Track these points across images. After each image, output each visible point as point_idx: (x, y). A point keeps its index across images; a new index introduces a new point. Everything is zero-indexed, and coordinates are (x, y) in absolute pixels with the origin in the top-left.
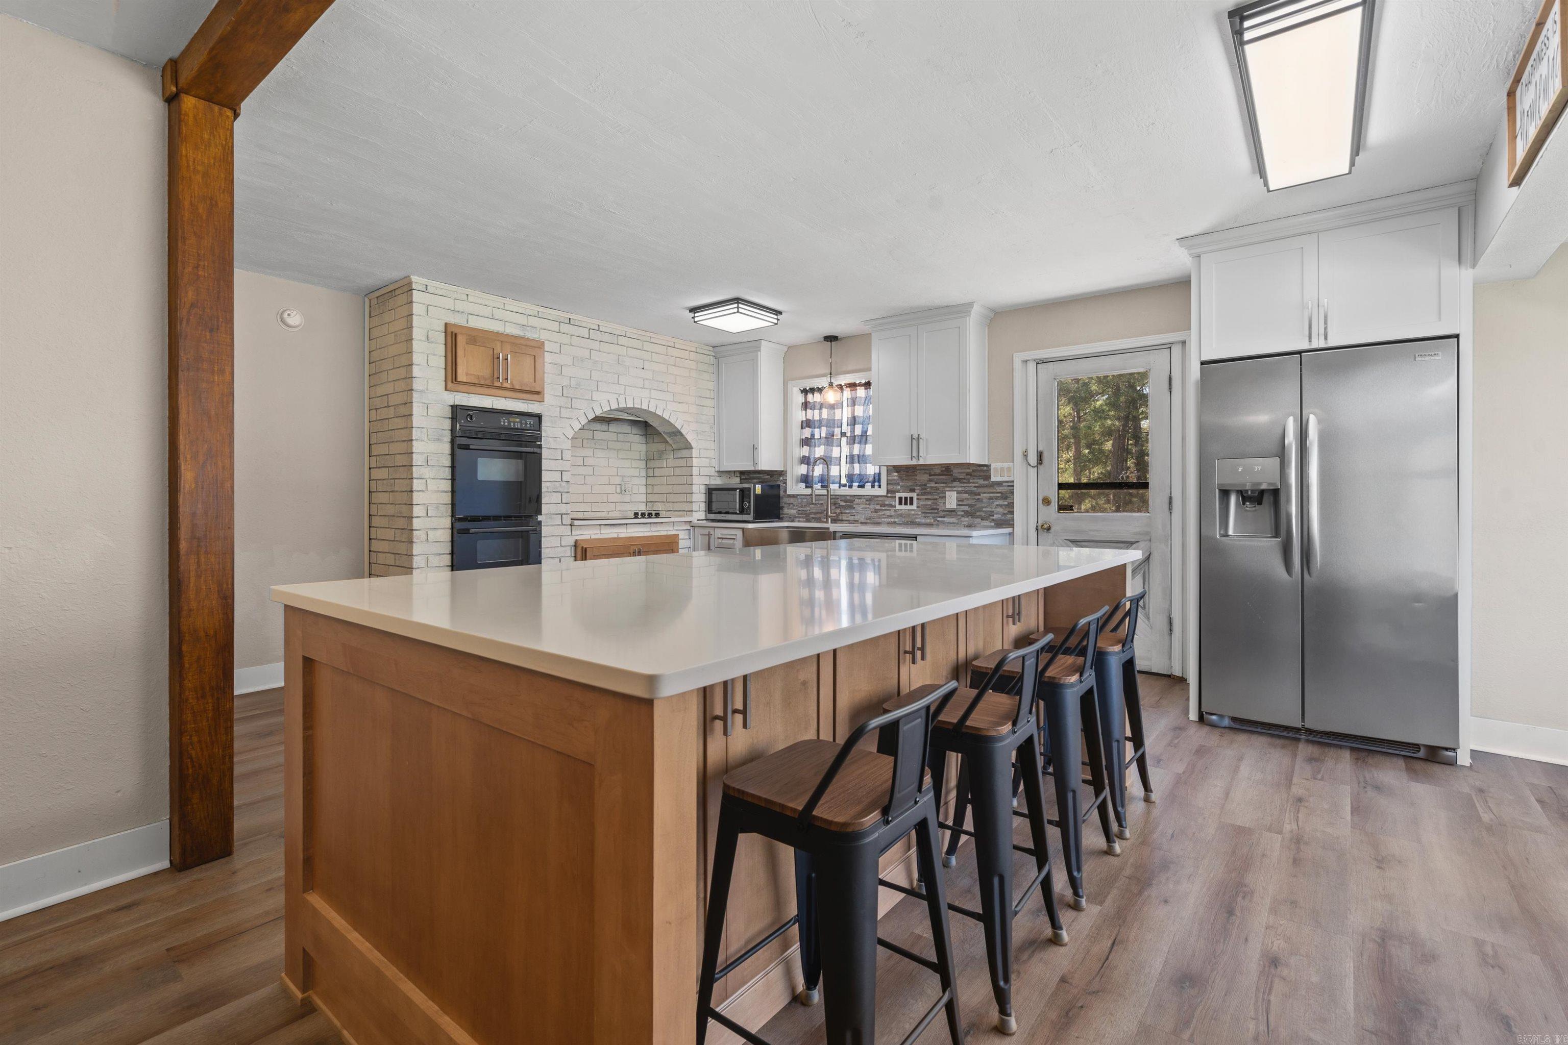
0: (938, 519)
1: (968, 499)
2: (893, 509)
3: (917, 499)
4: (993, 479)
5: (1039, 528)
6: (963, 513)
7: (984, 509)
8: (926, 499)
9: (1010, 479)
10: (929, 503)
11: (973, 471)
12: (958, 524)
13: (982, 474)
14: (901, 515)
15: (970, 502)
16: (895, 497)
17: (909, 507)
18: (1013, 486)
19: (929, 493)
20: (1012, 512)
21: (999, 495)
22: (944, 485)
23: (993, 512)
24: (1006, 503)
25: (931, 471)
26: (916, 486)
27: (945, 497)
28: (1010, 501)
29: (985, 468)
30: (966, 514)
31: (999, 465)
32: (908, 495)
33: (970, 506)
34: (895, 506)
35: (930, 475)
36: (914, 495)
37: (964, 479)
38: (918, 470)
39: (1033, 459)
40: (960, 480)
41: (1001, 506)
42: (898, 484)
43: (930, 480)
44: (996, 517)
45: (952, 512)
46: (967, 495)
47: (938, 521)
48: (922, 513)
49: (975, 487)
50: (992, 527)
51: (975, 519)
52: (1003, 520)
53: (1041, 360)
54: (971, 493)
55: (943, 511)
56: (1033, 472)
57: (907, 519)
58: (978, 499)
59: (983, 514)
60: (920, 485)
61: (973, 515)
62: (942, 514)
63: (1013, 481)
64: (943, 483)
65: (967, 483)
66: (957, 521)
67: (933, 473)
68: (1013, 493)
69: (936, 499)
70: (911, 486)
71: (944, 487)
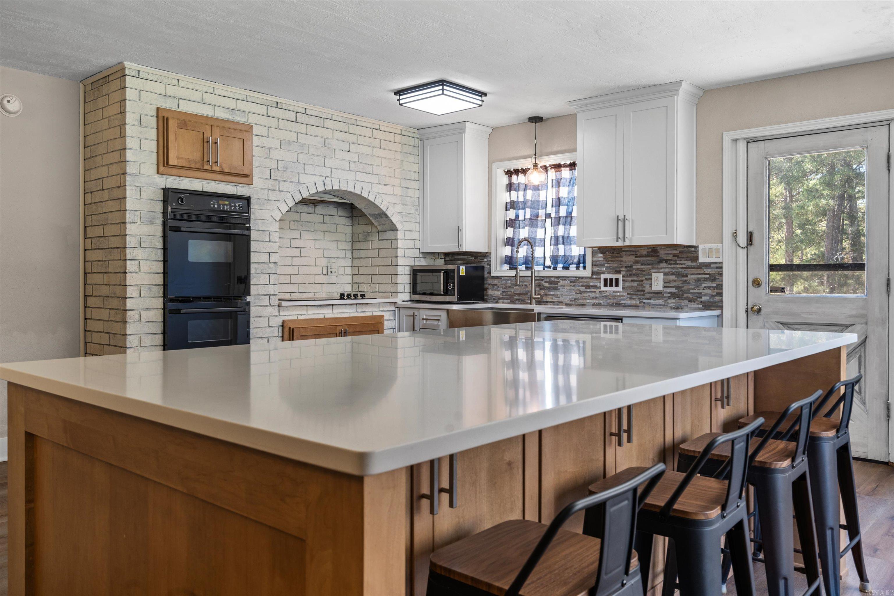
0: (644, 301)
1: (675, 281)
2: (598, 291)
3: (623, 280)
4: (701, 260)
5: (749, 310)
6: (669, 295)
7: (691, 291)
8: (632, 281)
9: (719, 260)
10: (635, 284)
11: (681, 252)
12: (664, 305)
13: (690, 255)
14: (606, 297)
15: (677, 284)
16: (600, 278)
17: (614, 289)
18: (722, 268)
19: (635, 275)
20: (721, 294)
21: (707, 276)
22: (650, 266)
23: (700, 293)
24: (714, 285)
25: (637, 253)
26: (622, 267)
27: (651, 279)
28: (718, 283)
29: (693, 249)
30: (673, 296)
31: (708, 246)
32: (614, 276)
33: (677, 287)
34: (600, 288)
35: (636, 257)
36: (620, 277)
37: (671, 260)
38: (624, 251)
39: (742, 240)
40: (666, 261)
41: (709, 288)
42: (603, 265)
43: (636, 262)
44: (703, 299)
45: (658, 294)
46: (674, 276)
47: (644, 303)
48: (628, 294)
49: (682, 268)
50: (700, 309)
51: (682, 301)
52: (712, 303)
53: (752, 138)
54: (678, 274)
55: (649, 293)
56: (742, 253)
57: (612, 301)
58: (686, 280)
59: (691, 296)
60: (626, 267)
61: (680, 297)
62: (648, 295)
63: (721, 263)
64: (649, 265)
65: (674, 264)
66: (663, 303)
67: (638, 255)
68: (721, 274)
69: (642, 281)
70: (616, 267)
71: (650, 269)
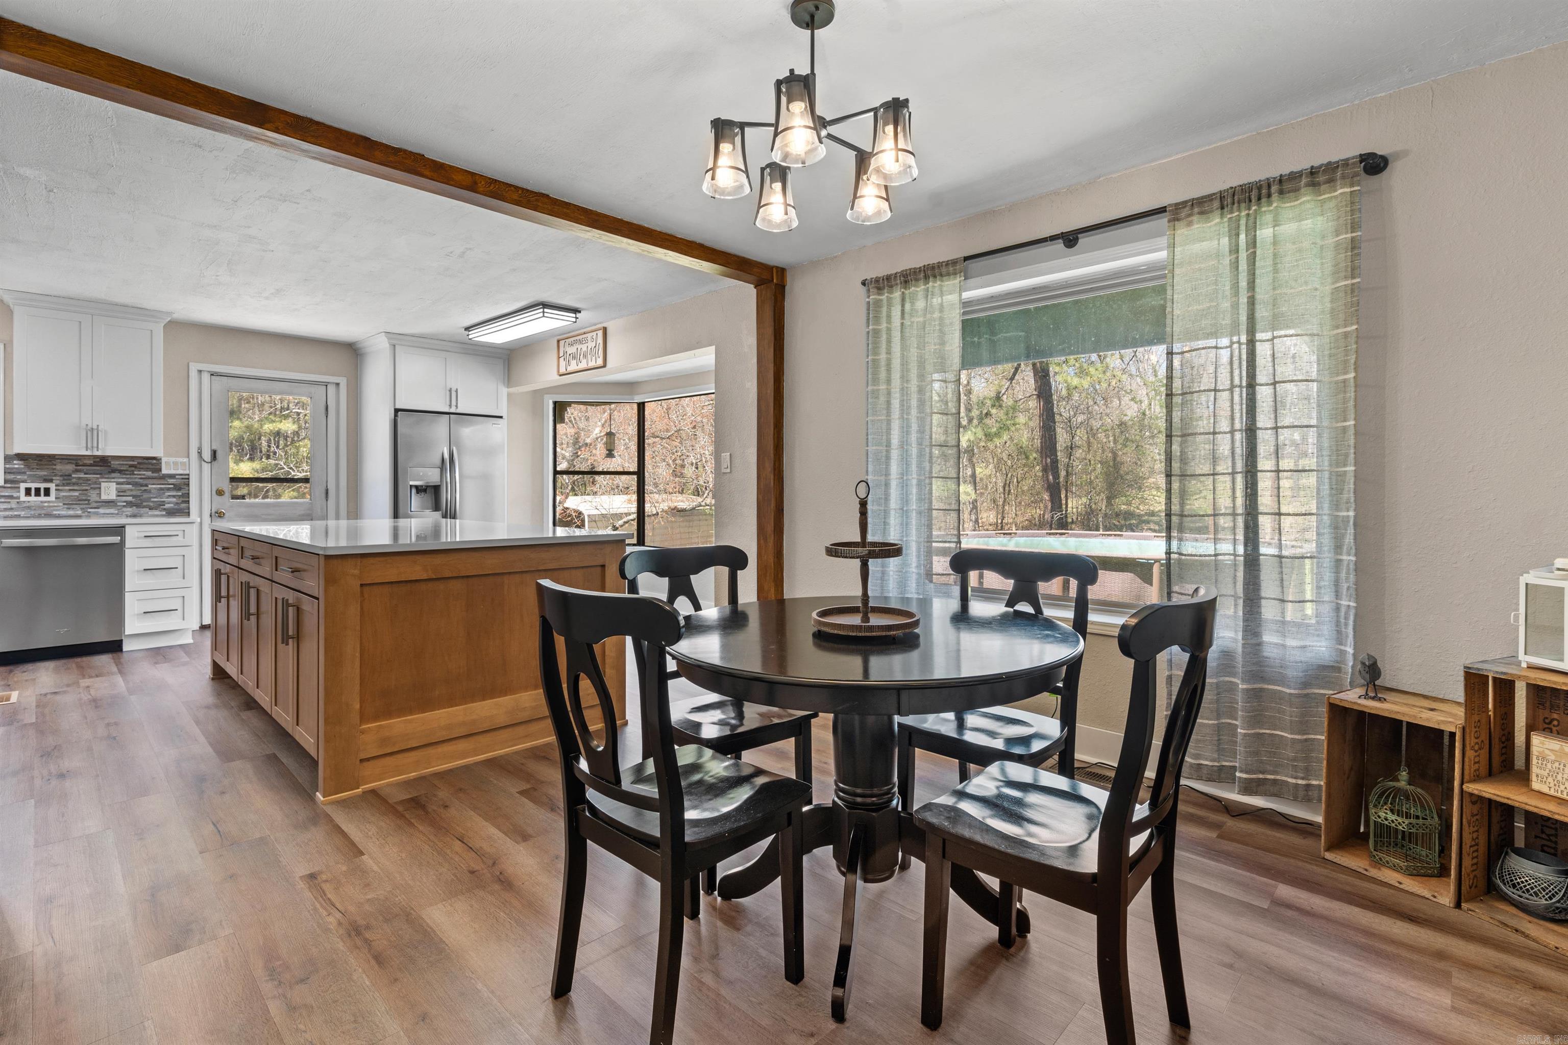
0: (89, 510)
1: (131, 490)
2: (14, 501)
3: (56, 490)
4: (165, 471)
5: (213, 514)
6: (125, 504)
7: (153, 500)
8: (70, 490)
9: (187, 472)
10: (76, 494)
11: (138, 463)
12: (118, 514)
13: (150, 466)
14: (29, 508)
15: (134, 493)
16: (19, 488)
17: (42, 498)
18: (188, 479)
19: (74, 484)
20: (188, 502)
21: (172, 486)
22: (98, 476)
23: (164, 502)
24: (180, 494)
25: (79, 462)
26: (55, 476)
27: (100, 488)
28: (184, 492)
29: (155, 461)
30: (130, 504)
31: (172, 459)
32: (42, 486)
33: (134, 496)
34: (18, 498)
35: (76, 466)
36: (52, 486)
37: (127, 470)
38: (58, 459)
39: (207, 455)
40: (120, 471)
41: (174, 496)
42: (24, 473)
43: (77, 471)
44: (167, 506)
45: (109, 503)
46: (131, 486)
47: (89, 512)
48: (64, 504)
49: (141, 478)
50: (162, 516)
51: (141, 509)
52: (176, 509)
53: (216, 373)
54: (135, 484)
55: (97, 502)
56: (206, 467)
57: (39, 512)
58: (145, 490)
59: (151, 504)
60: (61, 476)
61: (138, 506)
62: (95, 505)
63: (189, 475)
64: (97, 474)
65: (130, 474)
66: (116, 512)
67: (81, 464)
68: (188, 485)
69: (87, 490)
70: (45, 475)
71: (98, 478)
